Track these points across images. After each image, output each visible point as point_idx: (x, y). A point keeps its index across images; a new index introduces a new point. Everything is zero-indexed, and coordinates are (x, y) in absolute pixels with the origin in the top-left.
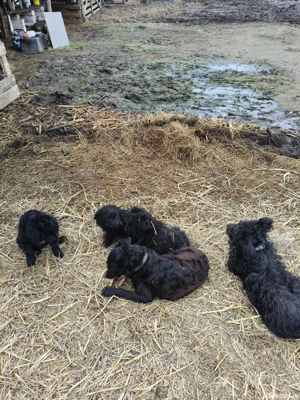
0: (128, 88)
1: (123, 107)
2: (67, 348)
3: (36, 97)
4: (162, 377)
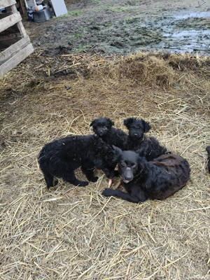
0: (112, 38)
1: (109, 52)
2: (75, 240)
3: (45, 51)
4: (159, 268)
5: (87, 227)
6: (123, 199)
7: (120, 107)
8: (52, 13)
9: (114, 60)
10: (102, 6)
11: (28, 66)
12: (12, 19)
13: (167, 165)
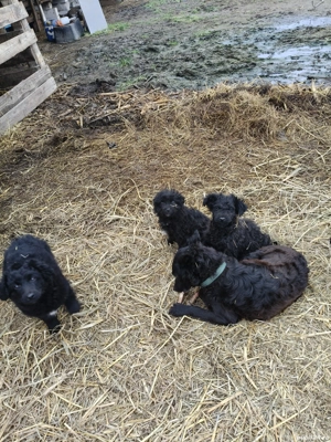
0: (178, 64)
1: (175, 86)
2: (129, 388)
3: (75, 88)
4: (264, 430)
5: (147, 366)
6: (202, 319)
7: (193, 173)
8: (84, 29)
9: (181, 99)
10: (162, 14)
11: (49, 113)
12: (22, 41)
13: (273, 264)
